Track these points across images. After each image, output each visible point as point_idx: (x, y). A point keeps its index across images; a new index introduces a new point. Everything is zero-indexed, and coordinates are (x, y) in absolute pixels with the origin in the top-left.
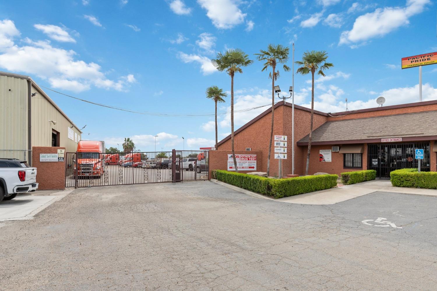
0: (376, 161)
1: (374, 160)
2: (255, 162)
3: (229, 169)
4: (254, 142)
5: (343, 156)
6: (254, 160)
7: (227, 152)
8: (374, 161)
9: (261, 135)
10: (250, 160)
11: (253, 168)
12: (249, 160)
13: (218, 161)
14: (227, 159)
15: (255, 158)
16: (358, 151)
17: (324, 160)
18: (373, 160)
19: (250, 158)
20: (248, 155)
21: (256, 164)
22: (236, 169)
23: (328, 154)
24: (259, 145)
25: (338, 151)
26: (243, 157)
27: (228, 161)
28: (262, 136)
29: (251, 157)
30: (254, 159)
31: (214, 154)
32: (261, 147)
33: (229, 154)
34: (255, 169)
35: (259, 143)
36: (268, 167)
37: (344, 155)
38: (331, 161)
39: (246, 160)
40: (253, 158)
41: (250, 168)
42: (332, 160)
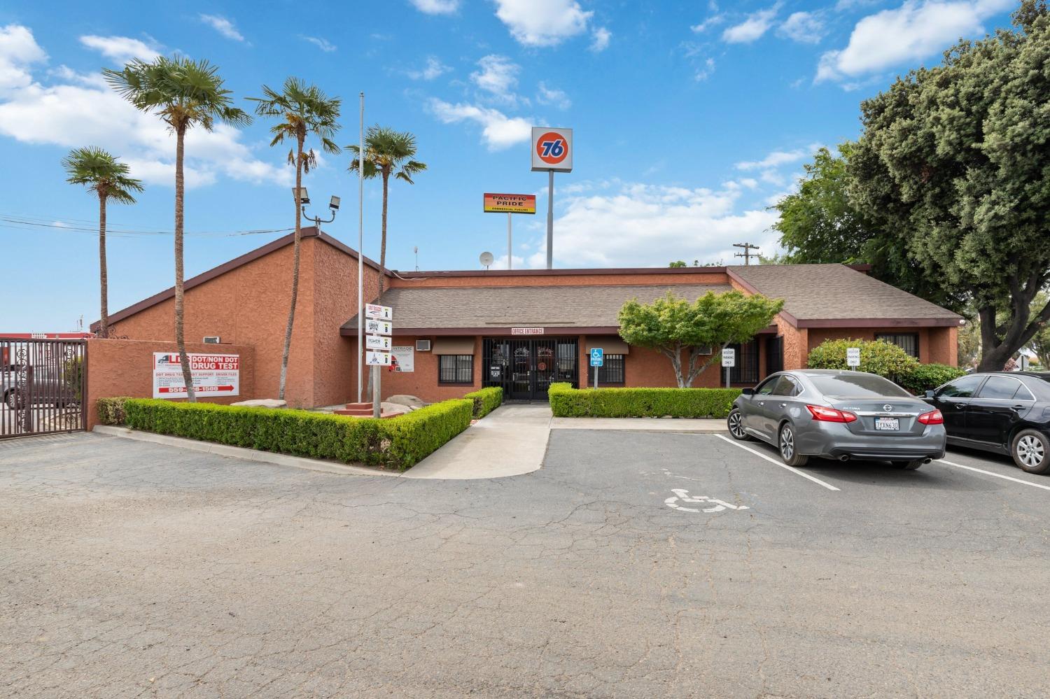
0: (498, 370)
1: (494, 368)
2: (235, 374)
3: (157, 394)
4: (230, 322)
5: (436, 359)
6: (233, 369)
7: (150, 345)
8: (494, 370)
9: (250, 306)
10: (222, 368)
11: (231, 388)
12: (218, 367)
13: (120, 372)
14: (152, 367)
15: (235, 364)
16: (469, 350)
17: (399, 369)
18: (492, 368)
19: (220, 364)
20: (216, 355)
21: (237, 378)
22: (191, 394)
23: (406, 355)
24: (244, 330)
25: (429, 349)
26: (202, 362)
27: (155, 372)
28: (255, 307)
29: (224, 362)
30: (233, 366)
31: (107, 352)
32: (251, 335)
33: (158, 351)
34: (235, 392)
35: (244, 325)
36: (282, 387)
37: (440, 356)
38: (413, 371)
39: (210, 368)
40: (229, 362)
41: (221, 389)
42: (415, 367)
